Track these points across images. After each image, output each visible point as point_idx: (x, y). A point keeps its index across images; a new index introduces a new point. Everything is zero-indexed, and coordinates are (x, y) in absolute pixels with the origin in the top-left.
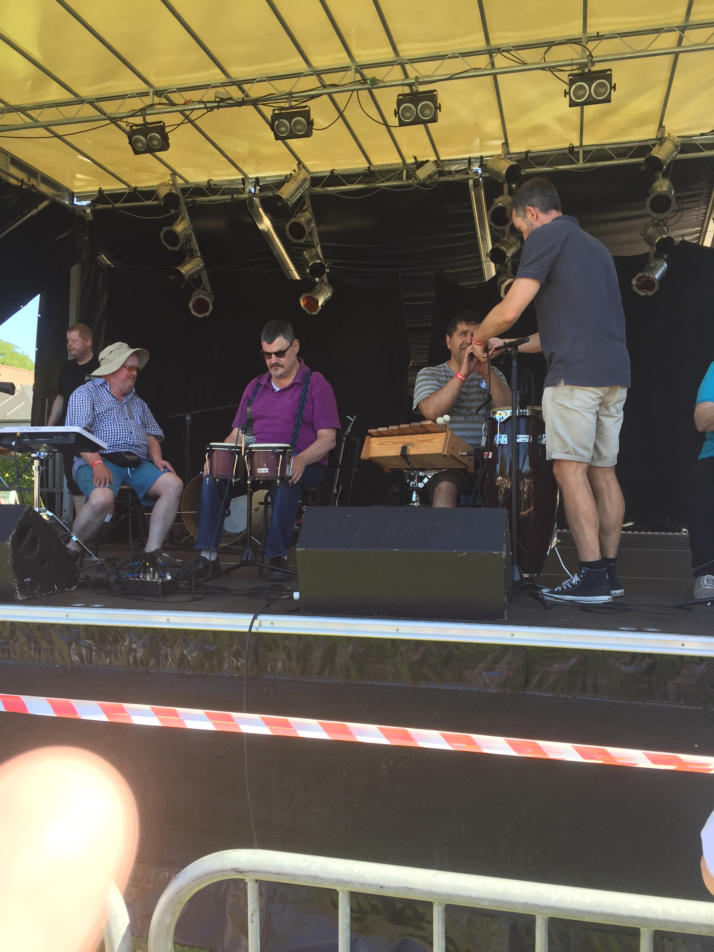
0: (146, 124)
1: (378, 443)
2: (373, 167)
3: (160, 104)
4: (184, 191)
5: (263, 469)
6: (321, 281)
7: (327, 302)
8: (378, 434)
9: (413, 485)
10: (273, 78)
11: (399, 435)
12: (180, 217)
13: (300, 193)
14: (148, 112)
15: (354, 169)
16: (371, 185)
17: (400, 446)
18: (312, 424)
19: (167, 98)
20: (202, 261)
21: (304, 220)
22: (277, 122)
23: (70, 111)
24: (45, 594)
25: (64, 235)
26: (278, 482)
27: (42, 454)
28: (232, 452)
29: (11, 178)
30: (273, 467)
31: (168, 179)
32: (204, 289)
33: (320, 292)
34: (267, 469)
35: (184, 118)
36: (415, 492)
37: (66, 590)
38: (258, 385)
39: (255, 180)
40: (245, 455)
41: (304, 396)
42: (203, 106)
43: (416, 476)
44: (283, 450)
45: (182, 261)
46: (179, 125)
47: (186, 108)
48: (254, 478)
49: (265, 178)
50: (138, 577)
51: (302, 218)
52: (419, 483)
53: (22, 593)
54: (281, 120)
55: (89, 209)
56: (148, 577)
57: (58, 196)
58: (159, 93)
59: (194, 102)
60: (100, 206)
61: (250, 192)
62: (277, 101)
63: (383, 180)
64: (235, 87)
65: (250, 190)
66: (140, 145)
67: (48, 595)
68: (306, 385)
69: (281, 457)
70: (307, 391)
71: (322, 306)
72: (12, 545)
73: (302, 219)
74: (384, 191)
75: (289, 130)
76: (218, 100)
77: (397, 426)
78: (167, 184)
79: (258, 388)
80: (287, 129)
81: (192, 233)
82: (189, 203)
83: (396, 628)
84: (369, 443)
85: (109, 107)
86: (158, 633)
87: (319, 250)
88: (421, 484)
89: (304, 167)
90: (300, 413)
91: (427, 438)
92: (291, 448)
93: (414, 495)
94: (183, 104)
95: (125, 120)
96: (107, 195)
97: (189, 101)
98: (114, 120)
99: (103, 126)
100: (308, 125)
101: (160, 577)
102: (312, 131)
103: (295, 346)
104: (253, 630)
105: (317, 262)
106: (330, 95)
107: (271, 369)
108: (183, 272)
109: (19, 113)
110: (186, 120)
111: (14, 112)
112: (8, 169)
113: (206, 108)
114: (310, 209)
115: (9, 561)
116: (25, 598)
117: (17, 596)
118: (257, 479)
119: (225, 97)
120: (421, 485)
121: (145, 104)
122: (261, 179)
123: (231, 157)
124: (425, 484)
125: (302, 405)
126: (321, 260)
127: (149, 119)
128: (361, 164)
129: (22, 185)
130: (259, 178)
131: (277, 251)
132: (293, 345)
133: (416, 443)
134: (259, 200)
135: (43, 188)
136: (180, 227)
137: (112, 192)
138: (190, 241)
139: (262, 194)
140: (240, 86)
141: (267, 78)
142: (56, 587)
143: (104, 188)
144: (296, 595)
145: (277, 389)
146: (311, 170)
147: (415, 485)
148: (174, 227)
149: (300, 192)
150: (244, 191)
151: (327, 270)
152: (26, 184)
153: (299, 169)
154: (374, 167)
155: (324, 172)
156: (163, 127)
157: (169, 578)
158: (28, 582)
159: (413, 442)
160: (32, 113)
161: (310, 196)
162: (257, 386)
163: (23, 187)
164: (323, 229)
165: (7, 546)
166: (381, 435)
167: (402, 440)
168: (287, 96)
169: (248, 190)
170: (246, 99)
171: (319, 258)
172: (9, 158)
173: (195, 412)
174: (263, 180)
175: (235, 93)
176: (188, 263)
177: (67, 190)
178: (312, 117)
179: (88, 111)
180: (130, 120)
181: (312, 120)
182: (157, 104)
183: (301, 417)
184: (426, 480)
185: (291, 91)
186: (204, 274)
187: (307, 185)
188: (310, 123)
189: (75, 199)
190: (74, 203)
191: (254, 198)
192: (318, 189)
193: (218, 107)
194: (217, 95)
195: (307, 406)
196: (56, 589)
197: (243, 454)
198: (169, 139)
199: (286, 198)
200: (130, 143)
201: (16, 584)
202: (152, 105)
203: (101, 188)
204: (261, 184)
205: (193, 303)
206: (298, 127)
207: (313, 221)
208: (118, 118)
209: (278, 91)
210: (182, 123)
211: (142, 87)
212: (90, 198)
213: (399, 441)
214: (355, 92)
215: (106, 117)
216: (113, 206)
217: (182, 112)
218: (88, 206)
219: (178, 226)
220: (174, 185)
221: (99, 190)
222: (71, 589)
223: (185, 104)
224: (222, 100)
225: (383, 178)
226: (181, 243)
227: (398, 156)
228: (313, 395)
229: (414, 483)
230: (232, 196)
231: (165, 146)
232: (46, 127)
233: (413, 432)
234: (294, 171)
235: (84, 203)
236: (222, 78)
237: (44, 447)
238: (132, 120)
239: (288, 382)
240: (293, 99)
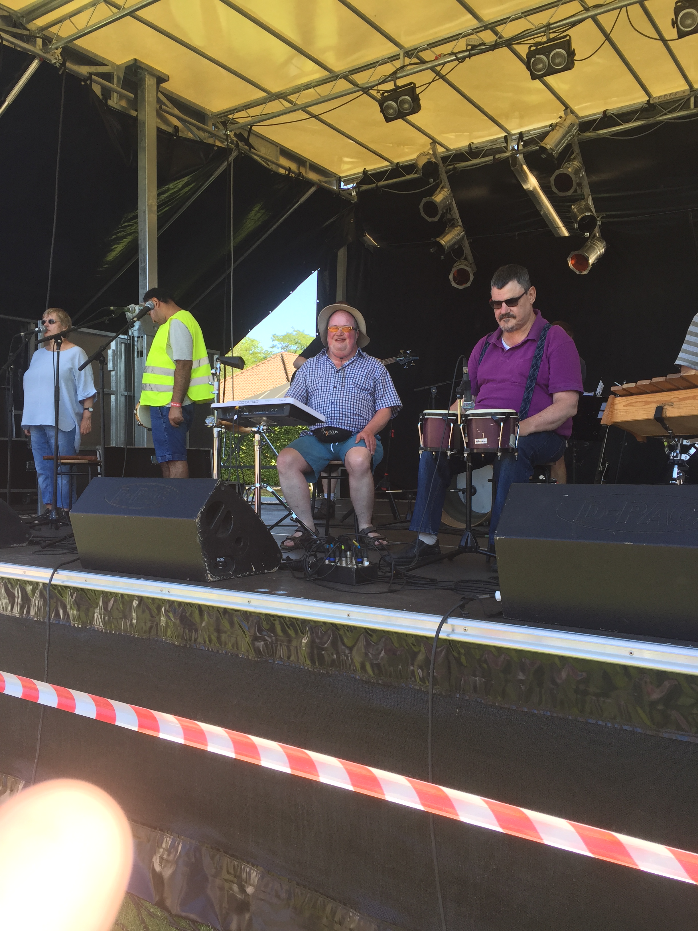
0: (397, 87)
1: (625, 403)
2: (653, 100)
3: (411, 64)
4: (445, 159)
5: (482, 440)
6: (592, 236)
7: (600, 260)
8: (624, 392)
9: (673, 456)
10: (529, 13)
11: (653, 392)
12: (441, 186)
13: (567, 141)
14: (398, 75)
15: (631, 105)
16: (651, 121)
17: (654, 406)
18: (547, 386)
19: (418, 58)
20: (462, 229)
21: (572, 170)
22: (533, 59)
23: (324, 90)
24: (240, 575)
25: (332, 220)
26: (498, 455)
27: (261, 428)
28: (447, 421)
29: (280, 169)
30: (492, 436)
31: (428, 148)
32: (466, 259)
33: (591, 249)
34: (486, 439)
35: (435, 75)
36: (676, 466)
37: (266, 571)
38: (487, 344)
39: (518, 136)
40: (461, 423)
41: (539, 354)
42: (454, 58)
43: (677, 445)
44: (504, 417)
45: (442, 232)
46: (430, 83)
47: (437, 63)
48: (472, 450)
49: (529, 131)
50: (334, 562)
51: (569, 168)
52: (682, 455)
53: (213, 574)
54: (537, 56)
55: (354, 191)
56: (344, 562)
57: (326, 182)
58: (409, 54)
59: (445, 55)
60: (364, 187)
61: (513, 149)
62: (533, 37)
63: (665, 112)
64: (489, 31)
65: (513, 147)
66: (391, 111)
67: (245, 576)
68: (543, 341)
69: (502, 424)
70: (543, 347)
71: (593, 264)
72: (200, 522)
73: (570, 170)
74: (667, 124)
75: (547, 66)
76: (469, 47)
77: (649, 380)
78: (426, 153)
79: (486, 348)
80: (544, 66)
81: (452, 201)
82: (450, 170)
83: (629, 650)
84: (613, 404)
85: (361, 78)
86: (338, 629)
87: (590, 202)
88: (686, 455)
89: (572, 112)
90: (533, 374)
91: (691, 395)
92: (516, 414)
93: (676, 471)
94: (434, 60)
95: (376, 88)
96: (371, 174)
97: (440, 55)
98: (366, 90)
99: (355, 99)
100: (568, 56)
101: (357, 563)
102: (574, 62)
103: (531, 294)
104: (442, 636)
105: (587, 214)
106: (594, 18)
107: (500, 321)
108: (443, 243)
109: (281, 100)
110: (437, 76)
111: (276, 99)
112: (278, 160)
113: (457, 59)
114: (580, 158)
115: (198, 539)
116: (217, 579)
117: (208, 576)
118: (475, 451)
119: (477, 43)
120: (686, 457)
121: (395, 67)
122: (525, 134)
123: (491, 113)
124: (692, 456)
125: (536, 364)
126: (592, 212)
127: (400, 82)
128: (640, 98)
129: (289, 174)
130: (523, 133)
131: (544, 211)
132: (528, 293)
133: (675, 402)
134: (522, 156)
135: (313, 176)
136: (439, 197)
137: (376, 172)
138: (451, 211)
139: (526, 149)
140: (494, 29)
141: (522, 13)
142: (253, 568)
143: (368, 168)
144: (498, 595)
145: (507, 347)
146: (581, 114)
147: (677, 456)
148: (433, 197)
149: (567, 139)
150: (507, 150)
151: (599, 223)
152: (294, 173)
153: (566, 114)
154: (655, 99)
155: (595, 114)
156: (414, 89)
157: (367, 564)
158: (221, 562)
159: (673, 400)
160: (292, 98)
161: (579, 143)
162: (485, 346)
163: (290, 175)
164: (595, 178)
165: (195, 523)
166: (628, 393)
167: (656, 399)
168: (544, 29)
169: (511, 148)
170: (499, 40)
171: (588, 209)
172: (278, 148)
173: (441, 384)
174: (527, 135)
175: (488, 37)
176: (448, 233)
177: (334, 175)
178: (573, 46)
179: (342, 85)
180: (381, 87)
181: (574, 49)
182: (407, 65)
183: (535, 378)
184: (693, 451)
185: (550, 22)
186: (466, 243)
187: (575, 131)
188: (571, 54)
189: (342, 184)
190: (341, 187)
191: (518, 155)
192: (589, 134)
193: (469, 56)
194: (468, 43)
195: (541, 366)
196: (254, 570)
197: (459, 423)
198: (420, 100)
199: (551, 148)
200: (382, 111)
201: (206, 563)
202: (402, 67)
203: (365, 169)
204: (525, 139)
205: (454, 275)
206: (557, 61)
207: (582, 170)
208: (370, 87)
209: (533, 25)
210: (433, 81)
211: (393, 50)
212: (354, 181)
213: (652, 399)
214: (624, 9)
215: (359, 88)
216: (377, 185)
217: (432, 69)
218: (354, 188)
219: (438, 195)
220: (435, 154)
221: (364, 171)
222: (272, 571)
223: (436, 59)
224: (474, 47)
225: (665, 110)
226: (440, 212)
227: (683, 82)
228: (549, 352)
229: (675, 455)
230: (494, 157)
231: (416, 108)
232: (304, 109)
233: (673, 387)
234: (561, 117)
235: (350, 186)
236: (475, 23)
237: (264, 421)
238: (382, 87)
239: (520, 338)
240: (551, 31)
